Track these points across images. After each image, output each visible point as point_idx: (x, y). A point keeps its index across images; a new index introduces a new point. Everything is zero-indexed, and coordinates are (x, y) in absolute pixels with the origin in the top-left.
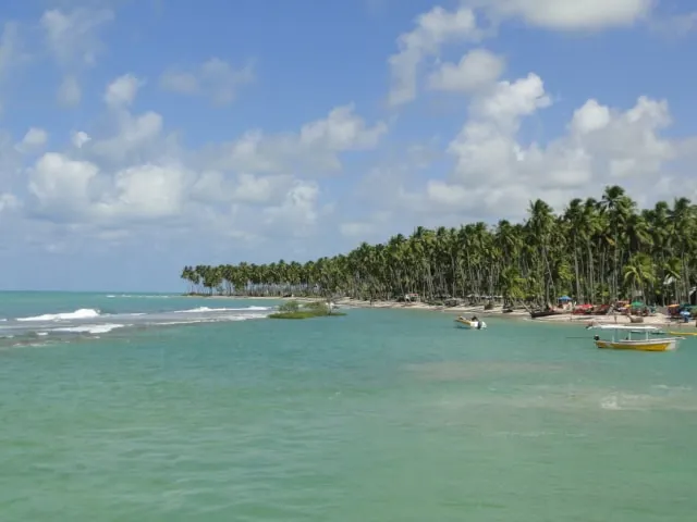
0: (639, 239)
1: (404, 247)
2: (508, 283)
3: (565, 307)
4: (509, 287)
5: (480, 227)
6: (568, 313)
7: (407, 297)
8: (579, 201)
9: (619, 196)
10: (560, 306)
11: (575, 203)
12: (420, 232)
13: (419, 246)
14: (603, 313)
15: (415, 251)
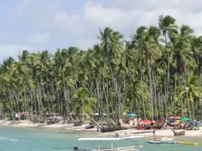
0: (184, 63)
1: (14, 68)
2: (80, 102)
3: (131, 123)
4: (81, 105)
5: (72, 50)
6: (132, 128)
7: (17, 116)
8: (144, 28)
9: (171, 25)
10: (127, 122)
11: (140, 30)
12: (24, 56)
13: (25, 69)
14: (159, 128)
15: (21, 72)
